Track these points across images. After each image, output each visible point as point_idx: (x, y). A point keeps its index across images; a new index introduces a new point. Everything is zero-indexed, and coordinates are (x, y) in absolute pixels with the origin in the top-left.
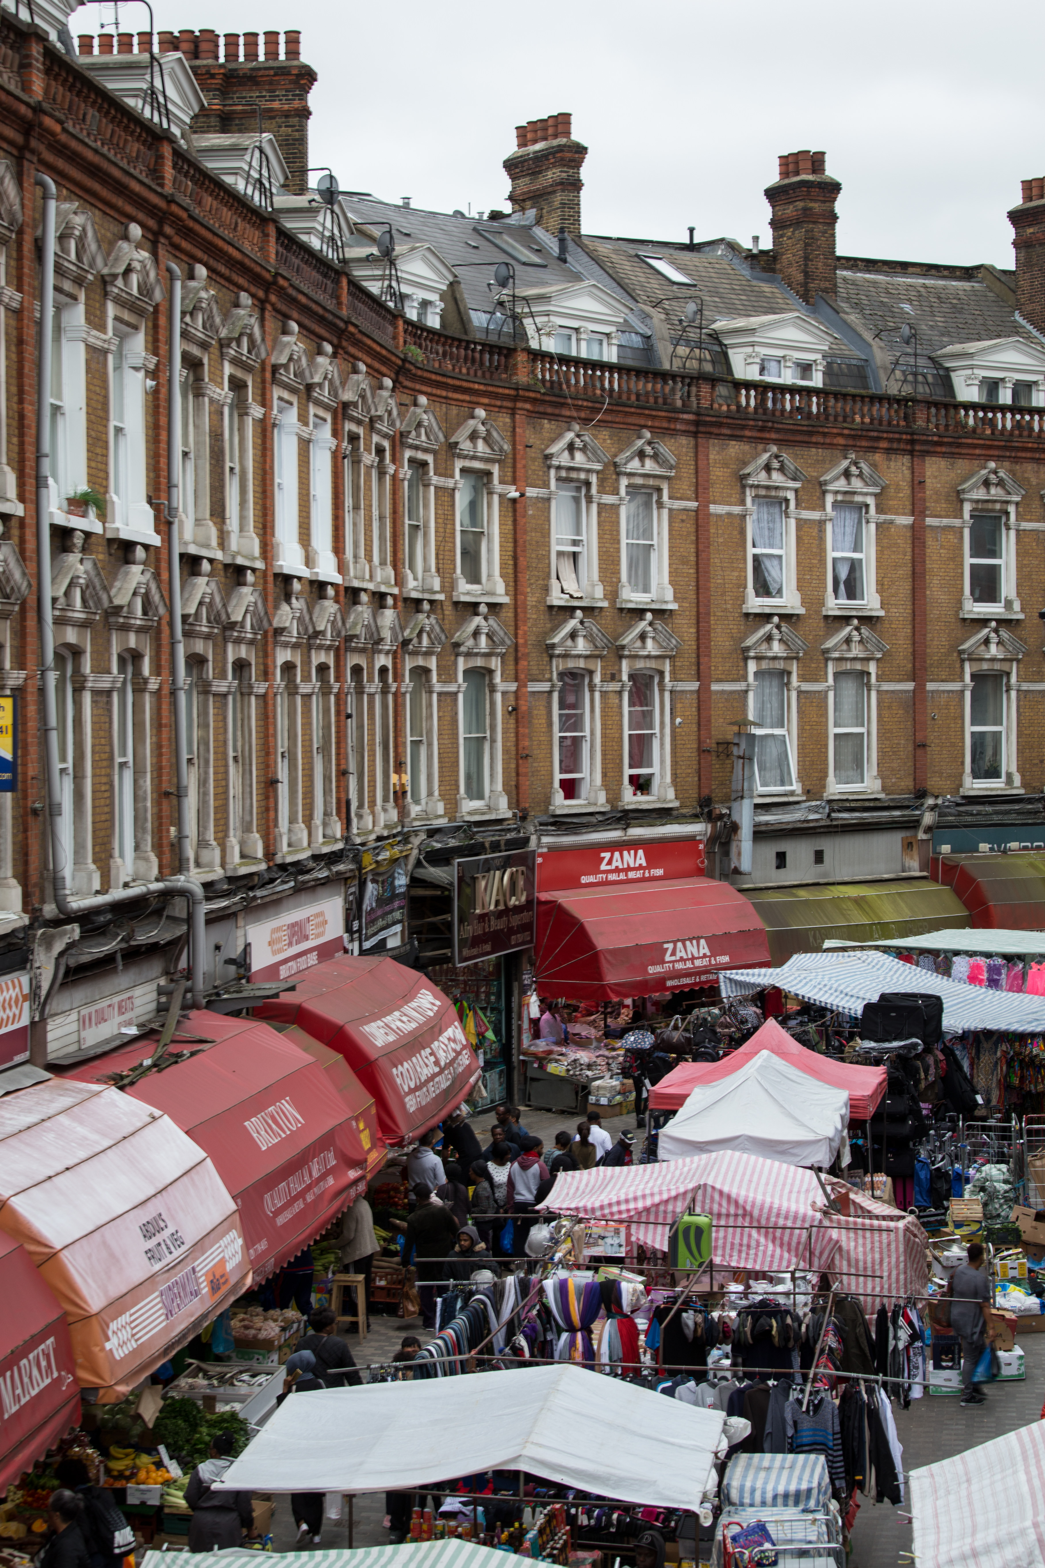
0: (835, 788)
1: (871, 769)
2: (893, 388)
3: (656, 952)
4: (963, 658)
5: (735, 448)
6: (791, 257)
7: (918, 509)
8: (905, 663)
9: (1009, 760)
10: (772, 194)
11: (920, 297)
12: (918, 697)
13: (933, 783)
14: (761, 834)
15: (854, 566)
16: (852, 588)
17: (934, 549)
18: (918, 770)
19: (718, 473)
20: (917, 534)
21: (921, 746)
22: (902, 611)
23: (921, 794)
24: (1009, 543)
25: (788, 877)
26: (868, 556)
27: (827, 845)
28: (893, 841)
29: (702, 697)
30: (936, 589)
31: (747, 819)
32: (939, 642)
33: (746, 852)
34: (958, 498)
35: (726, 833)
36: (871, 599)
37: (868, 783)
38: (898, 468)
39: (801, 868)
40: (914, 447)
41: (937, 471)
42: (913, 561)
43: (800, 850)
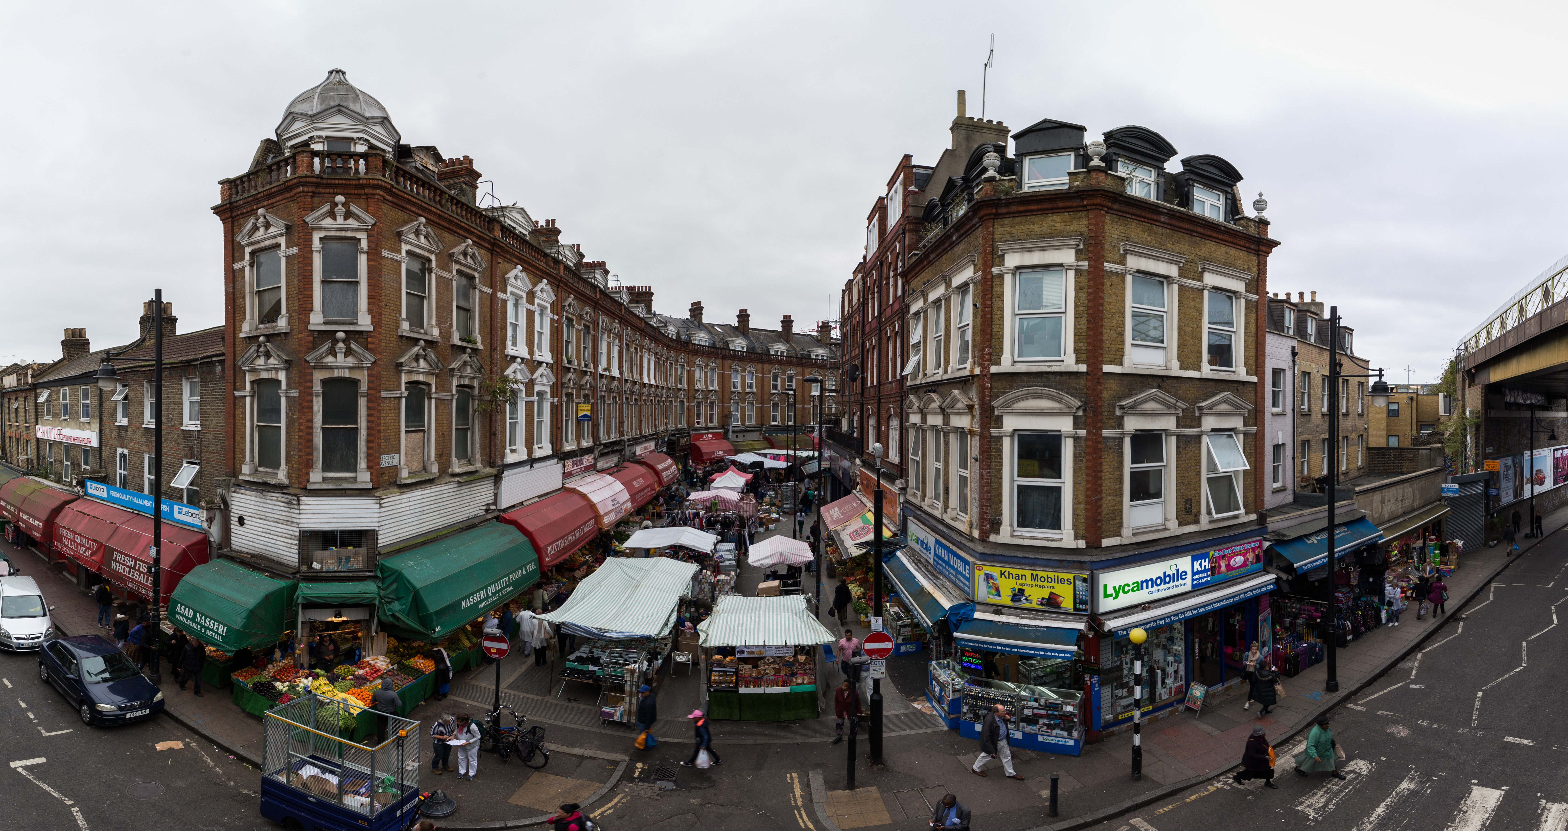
0: (747, 424)
1: (754, 421)
2: (759, 351)
3: (713, 453)
4: (771, 400)
5: (730, 362)
6: (741, 328)
7: (763, 373)
8: (760, 401)
9: (779, 419)
10: (738, 317)
11: (764, 335)
12: (762, 408)
13: (765, 423)
14: (733, 432)
15: (751, 384)
16: (751, 388)
17: (766, 381)
18: (762, 421)
19: (726, 366)
20: (763, 378)
21: (763, 416)
22: (760, 392)
23: (763, 425)
24: (779, 380)
25: (738, 440)
26: (754, 382)
27: (746, 434)
28: (758, 433)
29: (723, 406)
30: (766, 388)
31: (731, 429)
32: (766, 397)
33: (730, 435)
34: (770, 372)
35: (727, 432)
36: (754, 390)
37: (753, 423)
38: (759, 366)
39: (740, 438)
40: (762, 362)
41: (766, 367)
42: (762, 383)
43: (740, 435)
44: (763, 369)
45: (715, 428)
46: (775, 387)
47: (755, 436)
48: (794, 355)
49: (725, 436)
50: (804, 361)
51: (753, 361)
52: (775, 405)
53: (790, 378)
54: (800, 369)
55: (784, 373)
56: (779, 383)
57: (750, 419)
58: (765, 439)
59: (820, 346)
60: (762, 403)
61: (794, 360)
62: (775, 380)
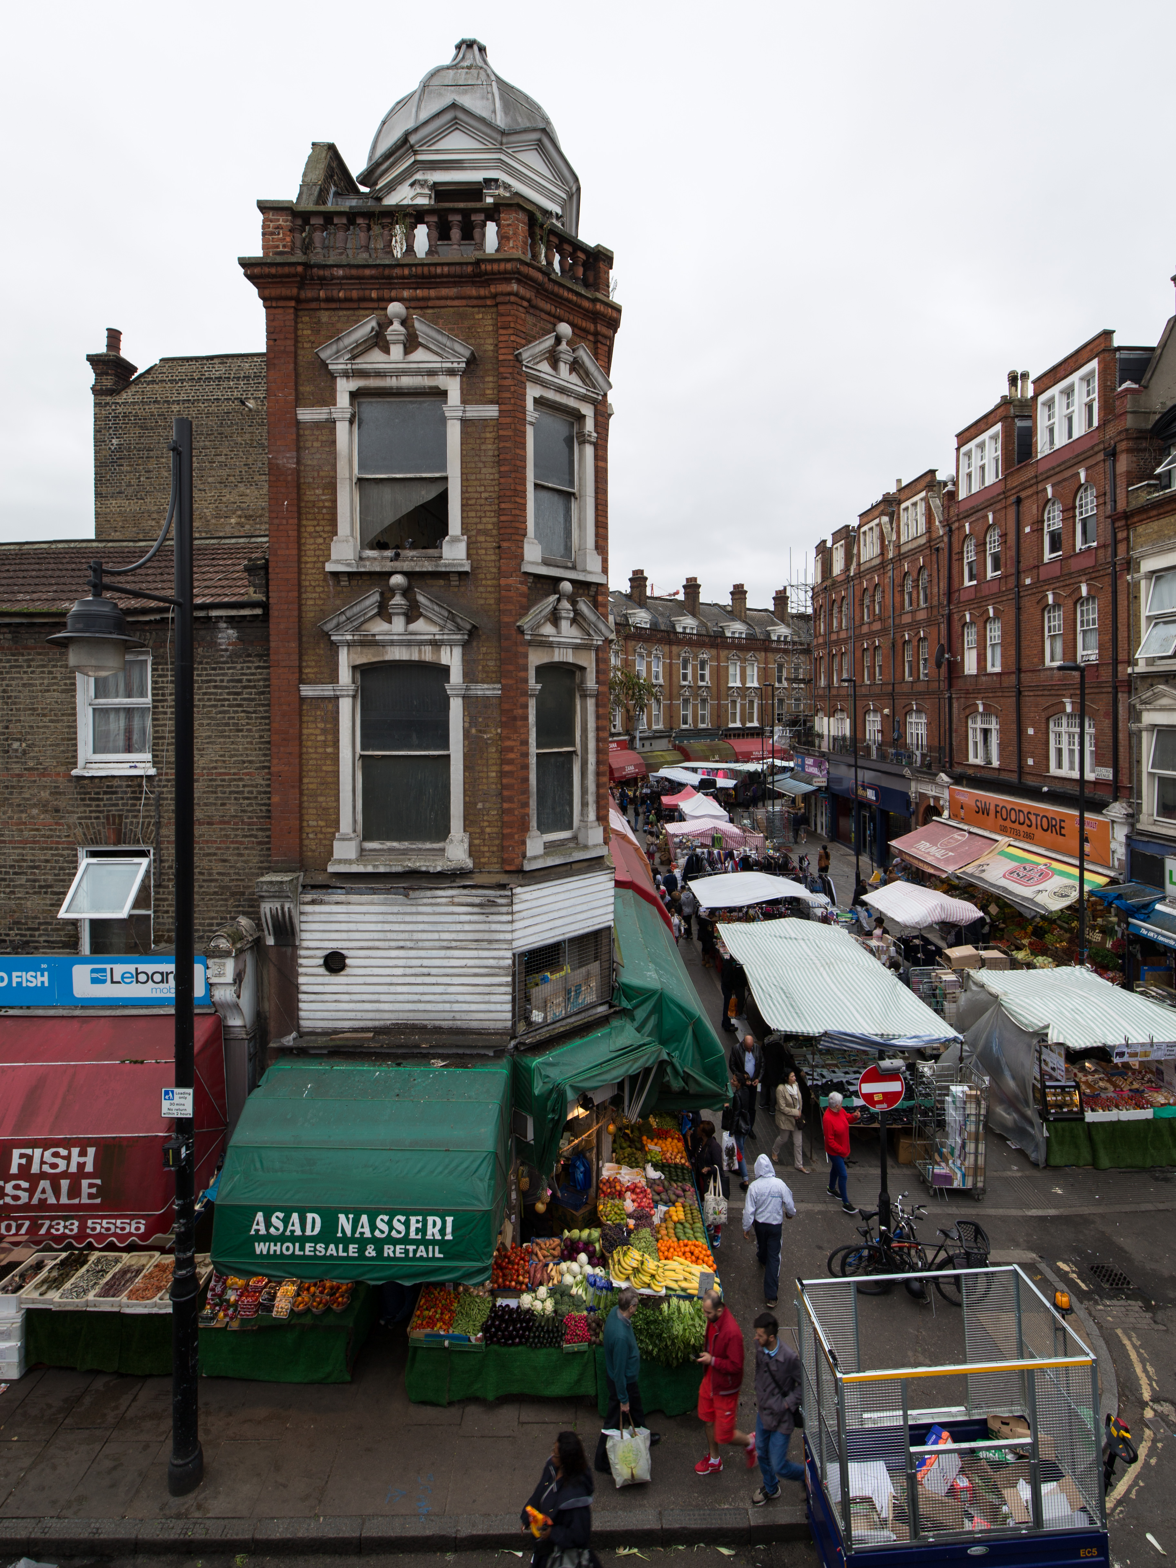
0: (654, 727)
1: (661, 723)
2: (663, 628)
3: (623, 769)
4: (680, 695)
5: (633, 643)
6: (636, 595)
7: (671, 659)
8: (668, 696)
9: (690, 720)
10: (630, 580)
11: (662, 606)
12: (671, 705)
13: (674, 726)
14: (641, 739)
15: (657, 672)
16: (657, 678)
17: (674, 668)
18: (671, 722)
19: (630, 649)
20: (671, 664)
21: (671, 717)
22: (668, 684)
23: (672, 729)
24: (690, 667)
25: (645, 750)
26: (660, 670)
27: (653, 742)
28: (666, 741)
30: (675, 679)
31: (638, 735)
32: (675, 691)
33: (638, 743)
34: (679, 656)
35: (633, 738)
36: (661, 681)
37: (660, 727)
38: (666, 648)
39: (647, 748)
40: (670, 643)
41: (675, 649)
42: (670, 672)
43: (647, 743)
44: (671, 652)
45: (619, 734)
46: (685, 677)
47: (663, 744)
48: (704, 633)
49: (629, 745)
50: (719, 640)
51: (660, 641)
52: (686, 701)
53: (703, 664)
54: (714, 652)
55: (696, 657)
56: (689, 671)
57: (657, 723)
58: (677, 748)
59: (733, 620)
60: (671, 699)
61: (707, 640)
62: (685, 668)
